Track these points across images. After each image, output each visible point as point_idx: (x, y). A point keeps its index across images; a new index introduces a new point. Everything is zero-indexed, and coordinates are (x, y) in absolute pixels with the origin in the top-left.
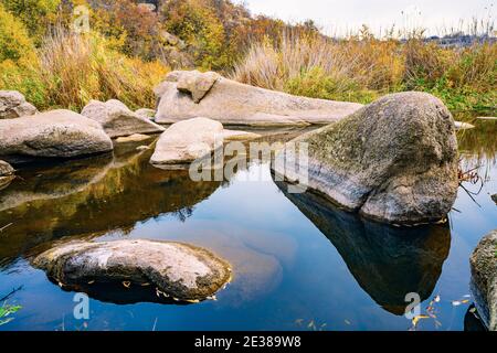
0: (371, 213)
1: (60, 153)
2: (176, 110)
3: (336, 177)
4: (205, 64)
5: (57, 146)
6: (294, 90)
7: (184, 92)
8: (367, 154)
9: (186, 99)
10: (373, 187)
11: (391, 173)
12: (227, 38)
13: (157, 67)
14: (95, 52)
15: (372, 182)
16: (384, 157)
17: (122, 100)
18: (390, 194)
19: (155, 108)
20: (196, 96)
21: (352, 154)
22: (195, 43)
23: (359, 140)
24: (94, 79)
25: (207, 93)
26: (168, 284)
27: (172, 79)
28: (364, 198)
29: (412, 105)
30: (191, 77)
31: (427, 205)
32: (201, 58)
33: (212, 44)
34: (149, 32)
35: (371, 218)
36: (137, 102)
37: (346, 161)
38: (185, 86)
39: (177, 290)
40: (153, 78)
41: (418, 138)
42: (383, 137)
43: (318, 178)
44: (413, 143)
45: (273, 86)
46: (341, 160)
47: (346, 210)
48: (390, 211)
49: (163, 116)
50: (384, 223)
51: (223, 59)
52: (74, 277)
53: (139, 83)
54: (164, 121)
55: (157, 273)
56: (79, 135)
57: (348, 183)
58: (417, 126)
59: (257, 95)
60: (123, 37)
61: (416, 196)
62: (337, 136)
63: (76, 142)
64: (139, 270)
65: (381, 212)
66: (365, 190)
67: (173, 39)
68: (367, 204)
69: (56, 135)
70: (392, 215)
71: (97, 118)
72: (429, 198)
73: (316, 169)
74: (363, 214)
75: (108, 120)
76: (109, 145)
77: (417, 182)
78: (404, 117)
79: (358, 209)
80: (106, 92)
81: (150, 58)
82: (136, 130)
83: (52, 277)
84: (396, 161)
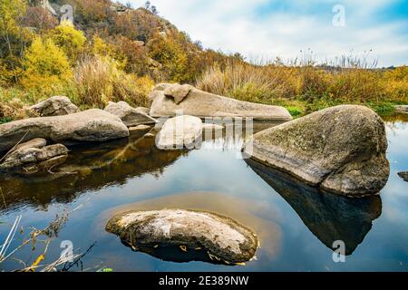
0: (331, 187)
1: (97, 139)
2: (164, 109)
3: (300, 161)
4: (175, 78)
5: (96, 134)
6: (237, 97)
7: (169, 97)
8: (327, 147)
9: (170, 102)
10: (332, 170)
11: (347, 161)
12: (189, 63)
13: (146, 80)
14: (111, 70)
15: (332, 166)
16: (342, 150)
17: (126, 101)
18: (345, 175)
19: (149, 107)
20: (178, 99)
21: (314, 146)
22: (170, 65)
23: (320, 137)
24: (110, 88)
25: (185, 98)
26: (219, 251)
27: (160, 88)
28: (325, 176)
29: (362, 115)
30: (174, 87)
31: (372, 183)
32: (172, 75)
33: (180, 66)
34: (141, 58)
35: (330, 191)
36: (135, 102)
37: (308, 151)
38: (170, 93)
39: (227, 255)
40: (145, 87)
41: (370, 138)
42: (341, 136)
43: (284, 161)
44: (365, 141)
45: (222, 93)
46: (304, 150)
47: (310, 184)
48: (346, 187)
49: (155, 113)
50: (341, 194)
51: (187, 76)
52: (143, 242)
53: (136, 90)
54: (156, 115)
55: (210, 241)
56: (109, 126)
57: (311, 166)
58: (368, 130)
59: (217, 100)
60: (125, 61)
61: (364, 176)
62: (298, 132)
63: (108, 131)
64: (194, 238)
65: (339, 187)
66: (325, 171)
67: (155, 63)
68: (326, 181)
69: (95, 126)
70: (348, 189)
71: (116, 114)
72: (373, 178)
73: (283, 154)
74: (323, 188)
75: (124, 115)
76: (126, 132)
77: (363, 167)
78: (358, 123)
79: (319, 184)
80: (117, 97)
81: (141, 75)
82: (141, 122)
83: (125, 241)
84: (352, 153)
